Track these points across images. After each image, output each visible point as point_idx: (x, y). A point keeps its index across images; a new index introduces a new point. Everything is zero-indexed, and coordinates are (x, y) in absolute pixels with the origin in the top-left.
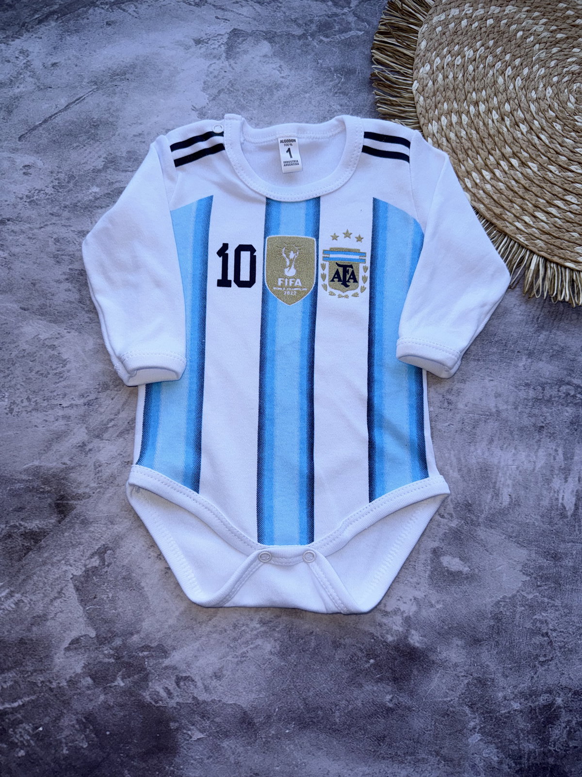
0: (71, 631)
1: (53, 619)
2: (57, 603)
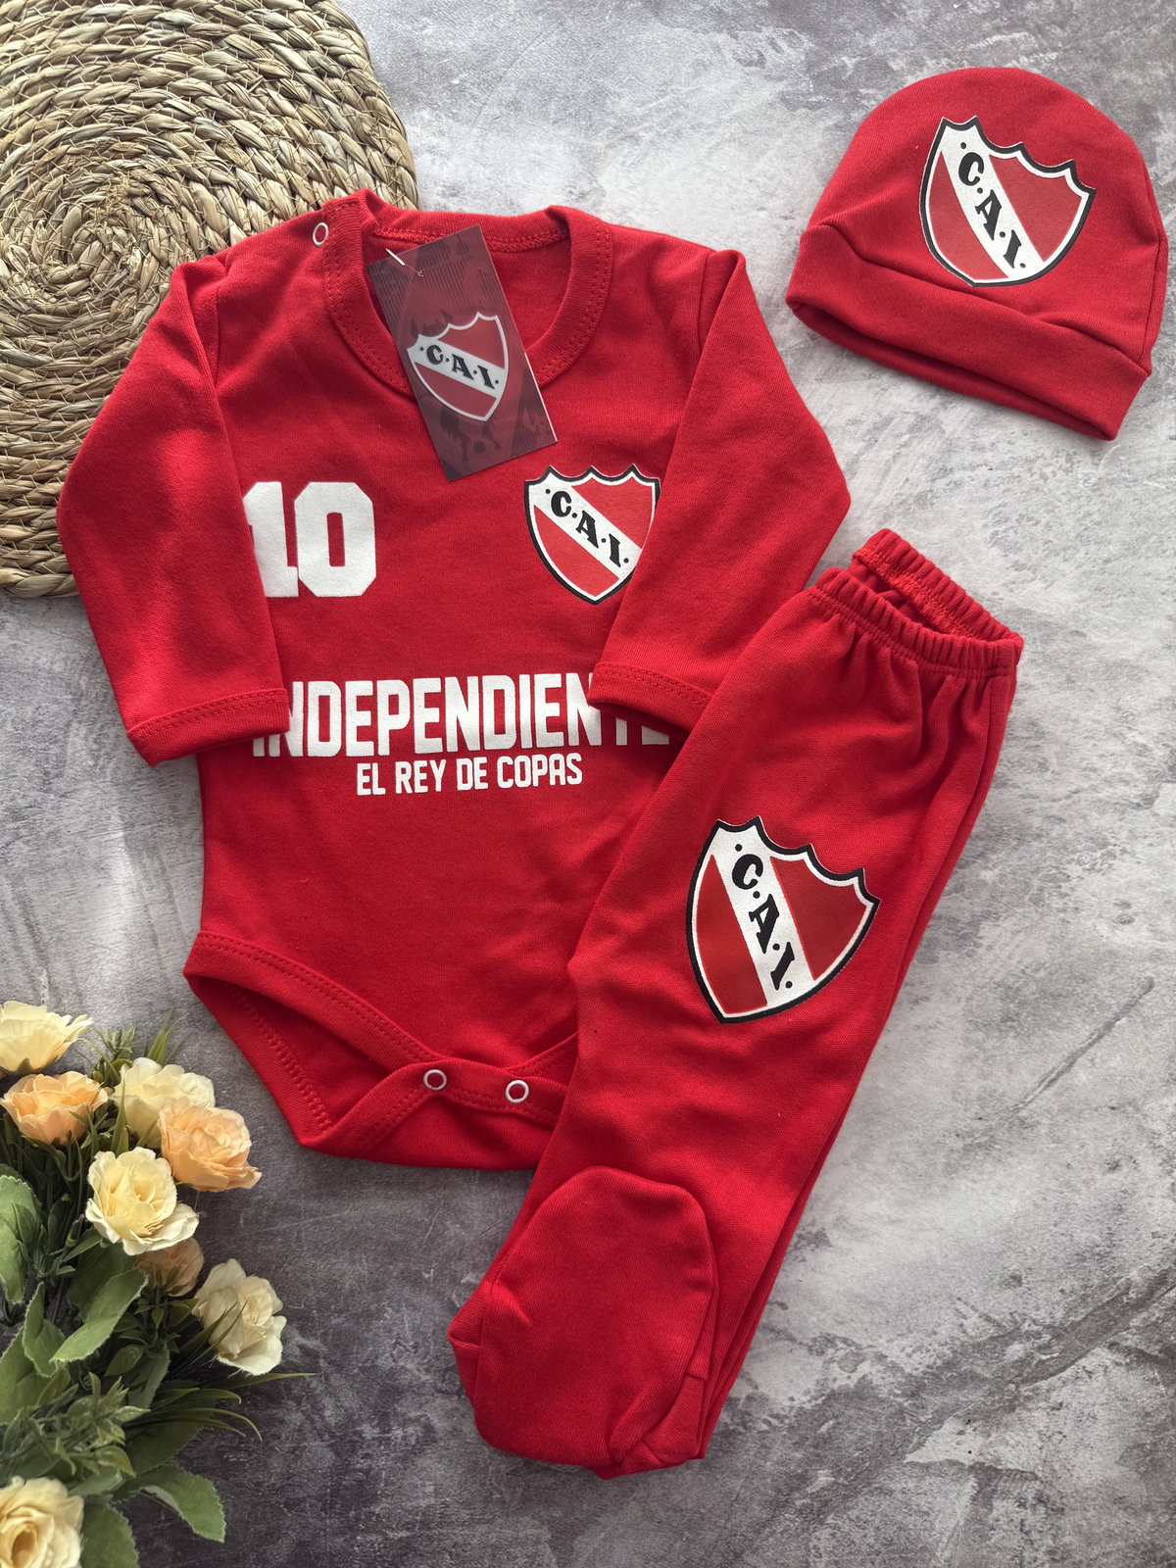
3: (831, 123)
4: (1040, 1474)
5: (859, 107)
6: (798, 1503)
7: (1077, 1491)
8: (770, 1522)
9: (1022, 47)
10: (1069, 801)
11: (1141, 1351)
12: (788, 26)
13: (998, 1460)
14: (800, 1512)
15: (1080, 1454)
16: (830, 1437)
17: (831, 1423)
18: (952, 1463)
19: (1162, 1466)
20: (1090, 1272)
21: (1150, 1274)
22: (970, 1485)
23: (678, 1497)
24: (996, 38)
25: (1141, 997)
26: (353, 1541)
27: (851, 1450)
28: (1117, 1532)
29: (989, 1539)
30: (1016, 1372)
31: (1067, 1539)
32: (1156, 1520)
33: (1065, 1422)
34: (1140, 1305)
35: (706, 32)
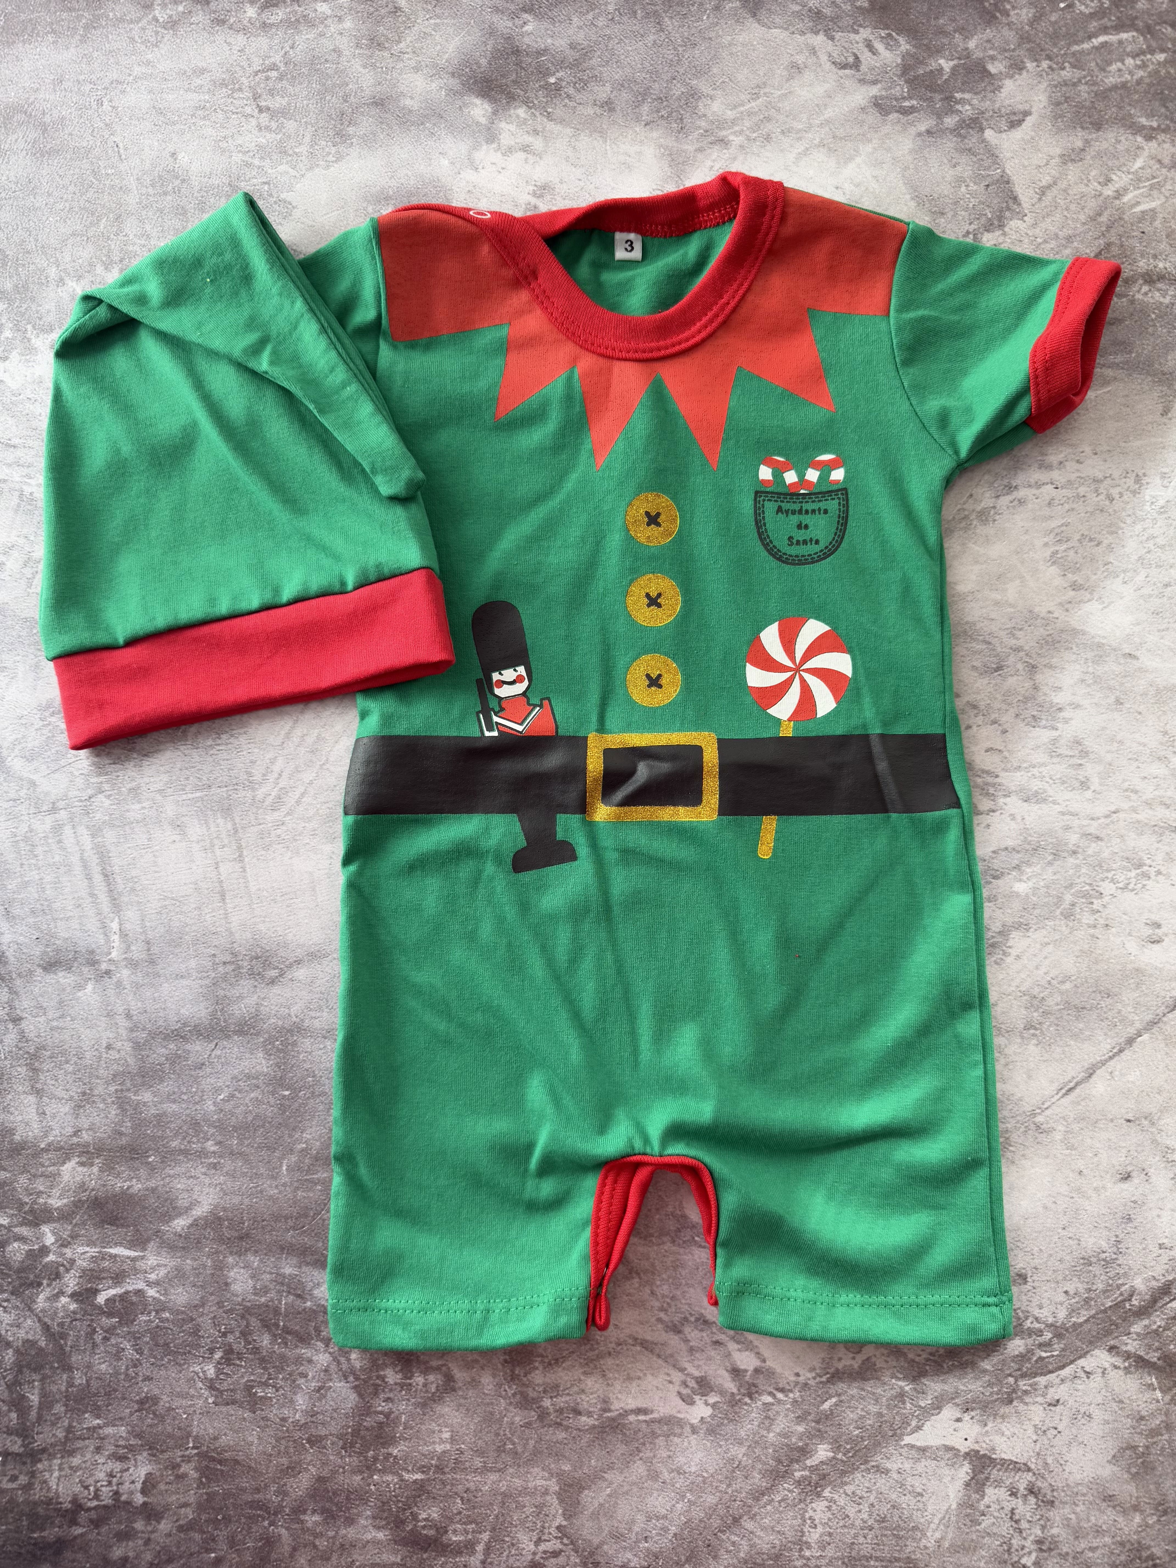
0: (1023, 139)
1: (1052, 158)
2: (1046, 180)
3: (923, 128)
4: (1033, 1466)
5: (952, 112)
6: (797, 1474)
7: (1068, 1485)
8: (769, 1490)
9: (1128, 49)
10: (1108, 821)
11: (1140, 1357)
12: (887, 27)
13: (993, 1449)
14: (799, 1483)
15: (1074, 1450)
16: (832, 1414)
17: (834, 1400)
18: (948, 1449)
19: (1153, 1469)
20: (1095, 1276)
21: (1155, 1284)
22: (964, 1471)
23: (682, 1460)
24: (1102, 39)
25: (1164, 1015)
26: (370, 1480)
27: (851, 1428)
28: (1104, 1527)
29: (980, 1524)
30: (1016, 1367)
31: (1055, 1531)
32: (1144, 1520)
33: (1061, 1418)
34: (1142, 1312)
35: (803, 33)
